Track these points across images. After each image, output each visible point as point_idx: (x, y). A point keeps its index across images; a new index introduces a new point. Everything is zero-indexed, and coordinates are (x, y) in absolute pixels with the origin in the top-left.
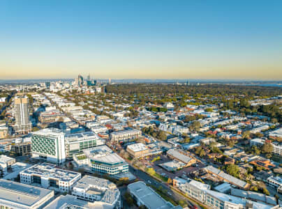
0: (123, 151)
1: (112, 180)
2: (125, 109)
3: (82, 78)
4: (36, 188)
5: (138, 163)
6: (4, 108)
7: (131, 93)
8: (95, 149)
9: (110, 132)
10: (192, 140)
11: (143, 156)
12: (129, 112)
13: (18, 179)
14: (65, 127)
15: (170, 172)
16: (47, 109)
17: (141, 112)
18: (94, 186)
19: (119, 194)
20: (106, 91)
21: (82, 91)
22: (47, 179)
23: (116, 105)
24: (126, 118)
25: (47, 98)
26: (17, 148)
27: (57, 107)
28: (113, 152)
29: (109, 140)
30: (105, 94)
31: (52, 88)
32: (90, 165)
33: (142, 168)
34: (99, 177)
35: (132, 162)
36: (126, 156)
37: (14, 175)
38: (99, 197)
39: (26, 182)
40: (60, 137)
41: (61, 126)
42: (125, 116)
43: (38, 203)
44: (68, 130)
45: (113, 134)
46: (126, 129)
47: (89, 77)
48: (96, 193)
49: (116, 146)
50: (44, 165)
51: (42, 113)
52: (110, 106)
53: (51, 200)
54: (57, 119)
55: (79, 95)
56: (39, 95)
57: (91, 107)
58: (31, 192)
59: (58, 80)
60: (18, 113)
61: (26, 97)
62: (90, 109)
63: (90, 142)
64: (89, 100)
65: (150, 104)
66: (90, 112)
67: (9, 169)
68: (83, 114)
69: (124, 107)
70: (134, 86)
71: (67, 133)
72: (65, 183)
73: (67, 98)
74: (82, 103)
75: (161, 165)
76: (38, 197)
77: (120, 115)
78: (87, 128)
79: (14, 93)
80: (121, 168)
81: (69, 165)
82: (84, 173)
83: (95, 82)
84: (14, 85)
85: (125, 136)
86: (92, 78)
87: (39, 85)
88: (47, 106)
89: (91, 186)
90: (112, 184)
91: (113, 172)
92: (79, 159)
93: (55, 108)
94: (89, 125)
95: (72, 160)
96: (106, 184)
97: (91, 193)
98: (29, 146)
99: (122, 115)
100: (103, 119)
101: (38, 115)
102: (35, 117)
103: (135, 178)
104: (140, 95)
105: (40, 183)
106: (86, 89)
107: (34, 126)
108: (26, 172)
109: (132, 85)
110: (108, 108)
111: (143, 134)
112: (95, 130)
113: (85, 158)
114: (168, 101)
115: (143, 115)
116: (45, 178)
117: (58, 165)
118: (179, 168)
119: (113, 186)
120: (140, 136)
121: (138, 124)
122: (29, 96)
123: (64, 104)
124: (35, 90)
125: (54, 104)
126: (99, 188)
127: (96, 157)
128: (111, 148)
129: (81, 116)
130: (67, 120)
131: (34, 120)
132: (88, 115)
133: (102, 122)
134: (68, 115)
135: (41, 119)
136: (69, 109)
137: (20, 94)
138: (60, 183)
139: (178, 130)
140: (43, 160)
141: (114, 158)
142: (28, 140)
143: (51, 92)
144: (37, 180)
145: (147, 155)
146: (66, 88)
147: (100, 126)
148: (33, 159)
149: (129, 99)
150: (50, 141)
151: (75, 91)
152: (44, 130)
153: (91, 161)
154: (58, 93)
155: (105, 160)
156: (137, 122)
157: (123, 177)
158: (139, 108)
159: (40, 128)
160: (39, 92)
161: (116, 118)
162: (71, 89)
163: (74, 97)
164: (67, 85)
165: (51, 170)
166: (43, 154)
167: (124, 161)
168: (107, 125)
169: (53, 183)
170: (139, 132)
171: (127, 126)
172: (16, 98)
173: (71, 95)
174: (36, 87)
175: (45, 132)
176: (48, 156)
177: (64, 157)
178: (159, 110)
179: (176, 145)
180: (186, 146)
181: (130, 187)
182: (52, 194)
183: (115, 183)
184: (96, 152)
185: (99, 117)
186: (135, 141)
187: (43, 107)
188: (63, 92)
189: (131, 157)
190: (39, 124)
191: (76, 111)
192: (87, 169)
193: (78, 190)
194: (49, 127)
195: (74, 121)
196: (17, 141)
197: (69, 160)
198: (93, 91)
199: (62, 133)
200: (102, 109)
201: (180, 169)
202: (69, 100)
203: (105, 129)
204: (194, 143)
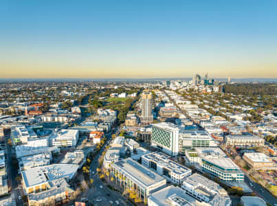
0: (238, 158)
1: (223, 185)
2: (245, 112)
3: (200, 78)
4: (152, 172)
5: (257, 176)
6: (135, 102)
7: (254, 94)
8: (208, 149)
9: (225, 134)
11: (264, 169)
12: (249, 115)
13: (140, 161)
14: (180, 124)
16: (166, 105)
17: (265, 117)
18: (204, 187)
19: (230, 202)
20: (224, 91)
21: (198, 90)
22: (162, 167)
23: (234, 107)
24: (245, 122)
25: (167, 95)
26: (141, 135)
27: (175, 104)
28: (227, 156)
29: (224, 142)
30: (223, 95)
31: (171, 86)
32: (201, 164)
33: (263, 183)
34: (210, 178)
35: (248, 172)
36: (242, 164)
37: (137, 157)
38: (207, 199)
39: (145, 165)
40: (175, 131)
41: (177, 122)
42: (245, 119)
43: (153, 185)
44: (183, 126)
45: (228, 138)
46: (244, 134)
47: (206, 76)
48: (205, 194)
49: (231, 151)
50: (161, 154)
51: (162, 109)
52: (227, 107)
54: (174, 115)
55: (196, 94)
56: (159, 92)
57: (207, 106)
58: (149, 175)
59: (176, 79)
60: (144, 106)
61: (151, 93)
62: (205, 109)
63: (203, 141)
64: (205, 99)
66: (205, 111)
67: (135, 151)
68: (198, 113)
69: (244, 109)
70: (259, 86)
71: (182, 128)
72: (177, 175)
73: (184, 96)
74: (198, 102)
76: (153, 181)
77: (238, 118)
78: (201, 127)
79: (143, 89)
80: (234, 175)
81: (180, 159)
82: (194, 171)
83: (213, 81)
84: (142, 83)
85: (243, 141)
86: (210, 78)
87: (161, 84)
88: (166, 102)
89: (200, 185)
90: (223, 190)
91: (226, 177)
92: (191, 155)
93: (172, 105)
94: (203, 125)
95: (184, 155)
97: (198, 192)
98: (150, 136)
99: (241, 118)
100: (219, 120)
101: (159, 110)
102: (156, 111)
103: (251, 191)
104: (266, 98)
105: (156, 169)
106: (203, 88)
107: (154, 119)
108: (146, 156)
109: (256, 85)
110: (225, 109)
111: (265, 144)
112: (208, 130)
113: (197, 156)
115: (268, 120)
116: (160, 166)
117: (172, 157)
119: (224, 193)
120: (262, 145)
121: (260, 131)
122: (153, 92)
123: (180, 102)
124: (158, 87)
125: (172, 101)
126: (208, 190)
127: (208, 158)
128: (224, 151)
129: (196, 114)
130: (182, 116)
131: (155, 114)
132: (203, 114)
133: (217, 123)
134: (184, 112)
135: (161, 113)
136: (185, 106)
137: (146, 91)
138: (172, 174)
140: (159, 150)
141: (228, 163)
142: (149, 130)
143: (170, 90)
144: (153, 166)
145: (270, 169)
146: (184, 86)
147: (215, 127)
148: (152, 147)
149: (251, 100)
150: (166, 134)
151: (192, 90)
152: (163, 123)
153: (203, 160)
154: (177, 91)
155: (216, 163)
156: (260, 128)
157: (236, 186)
158: (264, 112)
159: (159, 121)
160: (161, 90)
161: (233, 120)
162: (188, 88)
163: (191, 95)
164: (185, 84)
165: (165, 160)
166: (160, 145)
167: (239, 168)
168: (222, 127)
169: (166, 172)
170: (262, 140)
171: (246, 131)
172: (143, 94)
173: (188, 93)
174: (159, 85)
175: (163, 125)
176: (164, 147)
177: (177, 151)
181: (243, 199)
182: (164, 182)
183: (226, 189)
184: (209, 153)
185: (214, 117)
186: (255, 150)
187: (163, 103)
188: (181, 90)
189: (248, 167)
190: (159, 118)
191: (192, 109)
192: (197, 167)
193: (187, 185)
194: (166, 121)
195: (189, 118)
196: (142, 129)
197: (182, 155)
198: (209, 91)
199: (177, 128)
200: (218, 110)
202: (186, 98)
203: (220, 131)
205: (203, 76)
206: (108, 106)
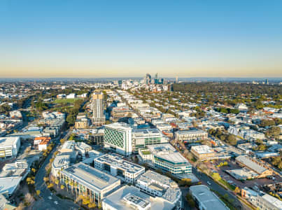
0: (186, 151)
1: (174, 178)
2: (192, 109)
3: (150, 77)
4: (107, 175)
5: (202, 166)
6: (85, 103)
7: (198, 92)
8: (159, 146)
9: (174, 131)
10: (268, 148)
11: (208, 159)
12: (195, 111)
13: (93, 164)
14: (133, 123)
15: (239, 180)
16: (118, 105)
17: (208, 113)
18: (157, 182)
19: (181, 193)
20: (172, 90)
21: (149, 89)
23: (182, 104)
24: (192, 118)
25: (119, 95)
26: (93, 137)
27: (127, 104)
28: (177, 151)
29: (174, 138)
30: (171, 93)
31: (123, 86)
32: (154, 161)
33: (207, 172)
34: (162, 174)
35: (195, 164)
36: (190, 157)
37: (89, 160)
38: (160, 194)
39: (98, 168)
40: (128, 131)
41: (129, 121)
42: (191, 115)
43: (107, 188)
44: (136, 125)
45: (177, 133)
46: (191, 129)
47: (156, 76)
48: (158, 189)
49: (180, 146)
50: (114, 155)
51: (114, 109)
52: (176, 105)
53: (118, 188)
54: (126, 115)
55: (147, 93)
56: (112, 92)
57: (157, 105)
58: (102, 178)
59: (128, 79)
60: (95, 106)
61: (102, 94)
62: (156, 107)
63: (155, 139)
65: (219, 105)
66: (156, 109)
67: (87, 155)
68: (150, 111)
69: (190, 106)
70: (202, 84)
71: (134, 128)
72: (131, 174)
73: (136, 95)
74: (149, 101)
75: (227, 171)
76: (107, 183)
77: (186, 114)
78: (153, 125)
79: (92, 89)
80: (184, 168)
81: (134, 158)
82: (148, 168)
83: (162, 80)
84: (93, 83)
85: (190, 136)
86: (160, 77)
87: (113, 83)
88: (119, 102)
89: (153, 181)
90: (174, 183)
91: (176, 171)
92: (144, 153)
93: (125, 104)
94: (154, 122)
95: (138, 154)
96: (168, 182)
97: (153, 188)
98: (102, 137)
99: (188, 114)
100: (169, 118)
101: (111, 110)
102: (108, 111)
103: (198, 180)
104: (209, 95)
105: (110, 171)
106: (153, 88)
107: (106, 120)
108: (98, 159)
109: (199, 83)
110: (174, 106)
111: (209, 136)
112: (160, 128)
113: (149, 153)
114: (241, 102)
115: (210, 115)
116: (114, 167)
117: (125, 157)
118: (250, 178)
119: (176, 186)
120: (206, 138)
121: (204, 125)
122: (105, 92)
123: (132, 101)
124: (109, 87)
125: (124, 100)
126: (161, 185)
127: (159, 154)
128: (174, 147)
129: (147, 113)
130: (134, 116)
131: (107, 114)
132: (154, 112)
133: (167, 120)
134: (136, 111)
135: (113, 113)
136: (137, 106)
137: (97, 90)
138: (126, 174)
139: (251, 136)
140: (112, 151)
141: (177, 158)
142: (102, 131)
143: (122, 90)
144: (107, 168)
145: (212, 158)
146: (135, 86)
147: (165, 124)
148: (105, 149)
149: (196, 98)
150: (119, 134)
151: (143, 89)
152: (115, 124)
153: (155, 157)
154: (129, 91)
155: (168, 158)
156: (204, 123)
157: (185, 178)
158: (206, 108)
159: (112, 122)
160: (113, 90)
161: (181, 117)
162: (139, 87)
163: (142, 94)
164: (136, 83)
165: (119, 161)
166: (113, 145)
167: (187, 161)
168: (172, 124)
169: (120, 173)
170: (205, 134)
171: (192, 126)
172: (94, 94)
173: (139, 93)
174: (110, 84)
175: (116, 126)
176: (117, 147)
177: (130, 150)
178: (229, 111)
179: (247, 152)
180: (260, 155)
181: (192, 188)
182: (119, 182)
183: (177, 182)
184: (160, 150)
185: (164, 115)
186: (200, 143)
187: (115, 103)
188: (133, 89)
189: (195, 159)
190: (111, 118)
191: (143, 108)
192: (150, 164)
193: (142, 183)
194: (119, 122)
195: (141, 117)
196: (94, 131)
197: (135, 154)
198: (159, 90)
199: (130, 128)
200: (167, 107)
201: (252, 179)
202: (137, 97)
203: (170, 127)
204: (270, 151)
205: (153, 76)
206: (54, 109)
